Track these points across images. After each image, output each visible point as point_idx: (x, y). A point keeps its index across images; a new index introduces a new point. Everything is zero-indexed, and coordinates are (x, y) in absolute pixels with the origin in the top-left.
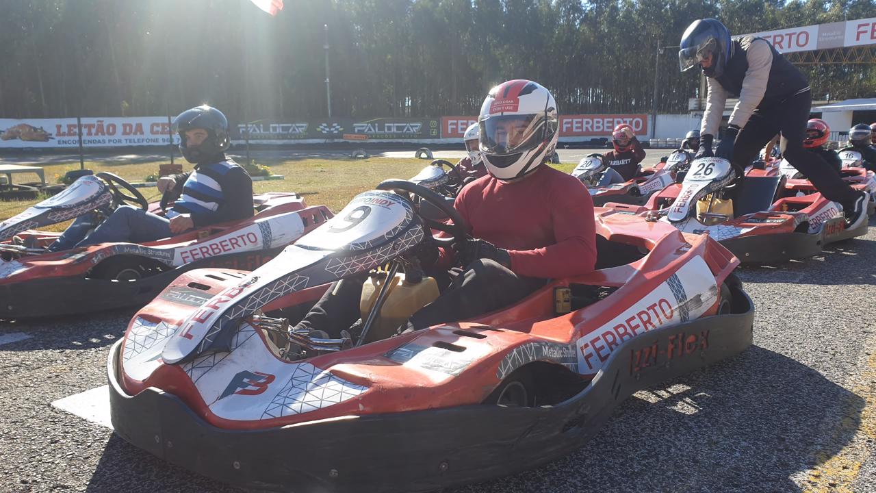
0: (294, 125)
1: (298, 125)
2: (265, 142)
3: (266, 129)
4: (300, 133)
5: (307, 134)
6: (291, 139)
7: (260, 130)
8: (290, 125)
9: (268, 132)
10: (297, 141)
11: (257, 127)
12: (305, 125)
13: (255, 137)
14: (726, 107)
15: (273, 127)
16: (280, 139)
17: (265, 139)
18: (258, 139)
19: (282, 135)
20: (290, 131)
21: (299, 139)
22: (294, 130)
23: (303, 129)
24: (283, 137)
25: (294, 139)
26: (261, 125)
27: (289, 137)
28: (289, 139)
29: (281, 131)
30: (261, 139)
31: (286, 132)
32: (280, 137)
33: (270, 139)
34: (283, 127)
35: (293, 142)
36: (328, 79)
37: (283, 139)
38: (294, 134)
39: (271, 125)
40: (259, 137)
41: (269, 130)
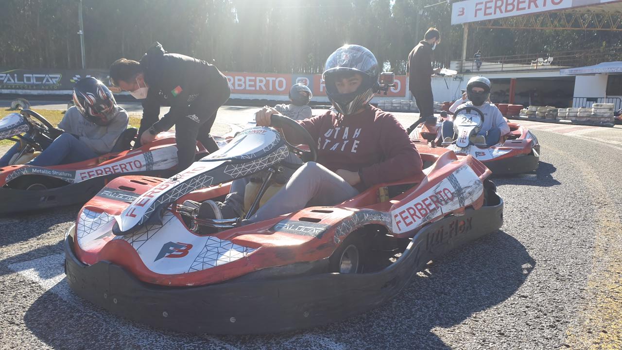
0: (47, 75)
1: (51, 76)
2: (20, 92)
3: (21, 79)
4: (54, 83)
5: (61, 84)
6: (45, 89)
7: (14, 80)
8: (44, 76)
9: (22, 82)
10: (51, 92)
11: (11, 77)
12: (58, 76)
13: (9, 87)
14: (480, 70)
15: (26, 77)
16: (34, 89)
17: (19, 88)
18: (13, 89)
19: (37, 85)
20: (44, 81)
21: (53, 89)
22: (48, 80)
23: (57, 80)
24: (38, 87)
25: (49, 89)
26: (16, 75)
27: (43, 87)
28: (43, 89)
29: (35, 82)
30: (15, 88)
31: (40, 83)
32: (34, 87)
33: (24, 88)
34: (36, 77)
35: (47, 92)
36: (80, 31)
37: (37, 89)
38: (48, 85)
39: (25, 75)
40: (13, 87)
41: (24, 81)
